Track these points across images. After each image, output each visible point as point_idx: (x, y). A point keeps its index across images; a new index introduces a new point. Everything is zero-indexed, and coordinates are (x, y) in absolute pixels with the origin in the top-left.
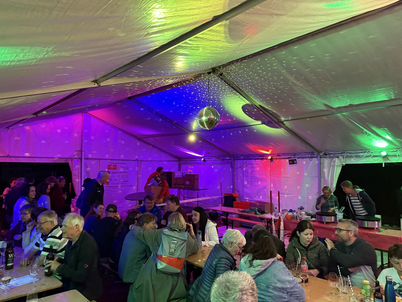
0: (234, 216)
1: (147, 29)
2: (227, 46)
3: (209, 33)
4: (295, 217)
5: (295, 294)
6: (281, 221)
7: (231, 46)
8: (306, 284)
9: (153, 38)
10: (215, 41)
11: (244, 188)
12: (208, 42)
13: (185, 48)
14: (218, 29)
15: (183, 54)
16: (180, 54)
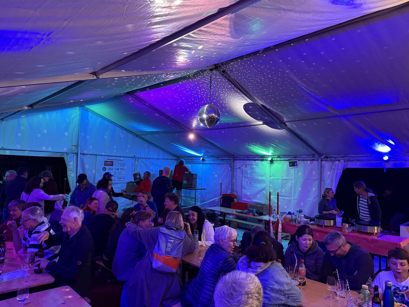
0: (231, 217)
1: (149, 19)
2: (232, 41)
3: (213, 26)
4: (293, 219)
5: (292, 297)
6: (279, 223)
7: (236, 41)
8: (303, 287)
9: (155, 29)
10: (220, 35)
11: (243, 188)
12: (212, 36)
13: (188, 42)
14: (223, 22)
15: (185, 47)
16: (182, 47)
